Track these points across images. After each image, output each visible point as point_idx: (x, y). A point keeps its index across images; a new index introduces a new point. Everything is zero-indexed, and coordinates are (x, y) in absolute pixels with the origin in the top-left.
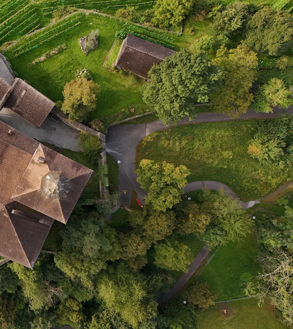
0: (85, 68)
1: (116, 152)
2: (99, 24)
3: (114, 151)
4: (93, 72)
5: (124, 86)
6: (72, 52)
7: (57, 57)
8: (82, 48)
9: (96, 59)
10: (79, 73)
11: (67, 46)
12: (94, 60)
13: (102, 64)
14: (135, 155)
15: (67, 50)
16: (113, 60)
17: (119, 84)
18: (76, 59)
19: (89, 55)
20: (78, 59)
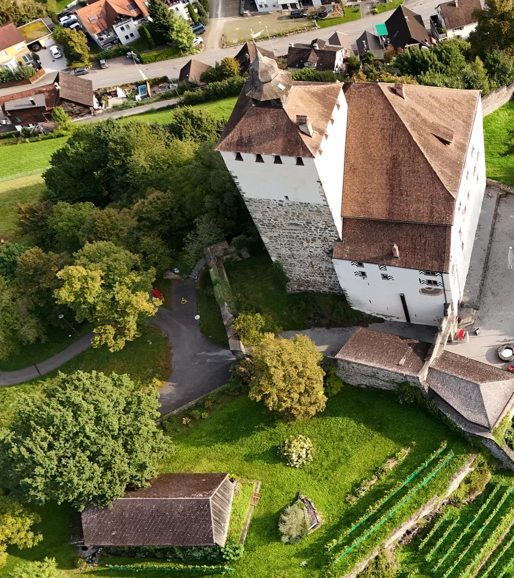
0: (297, 466)
1: (210, 354)
2: (285, 568)
3: (213, 355)
4: (279, 465)
5: (210, 460)
6: (332, 492)
7: (360, 475)
8: (312, 504)
9: (277, 492)
10: (307, 454)
11: (346, 502)
12: (282, 489)
13: (262, 487)
14: (173, 360)
15: (343, 494)
16: (240, 498)
17: (222, 460)
18: (319, 480)
19: (294, 496)
20: (315, 483)
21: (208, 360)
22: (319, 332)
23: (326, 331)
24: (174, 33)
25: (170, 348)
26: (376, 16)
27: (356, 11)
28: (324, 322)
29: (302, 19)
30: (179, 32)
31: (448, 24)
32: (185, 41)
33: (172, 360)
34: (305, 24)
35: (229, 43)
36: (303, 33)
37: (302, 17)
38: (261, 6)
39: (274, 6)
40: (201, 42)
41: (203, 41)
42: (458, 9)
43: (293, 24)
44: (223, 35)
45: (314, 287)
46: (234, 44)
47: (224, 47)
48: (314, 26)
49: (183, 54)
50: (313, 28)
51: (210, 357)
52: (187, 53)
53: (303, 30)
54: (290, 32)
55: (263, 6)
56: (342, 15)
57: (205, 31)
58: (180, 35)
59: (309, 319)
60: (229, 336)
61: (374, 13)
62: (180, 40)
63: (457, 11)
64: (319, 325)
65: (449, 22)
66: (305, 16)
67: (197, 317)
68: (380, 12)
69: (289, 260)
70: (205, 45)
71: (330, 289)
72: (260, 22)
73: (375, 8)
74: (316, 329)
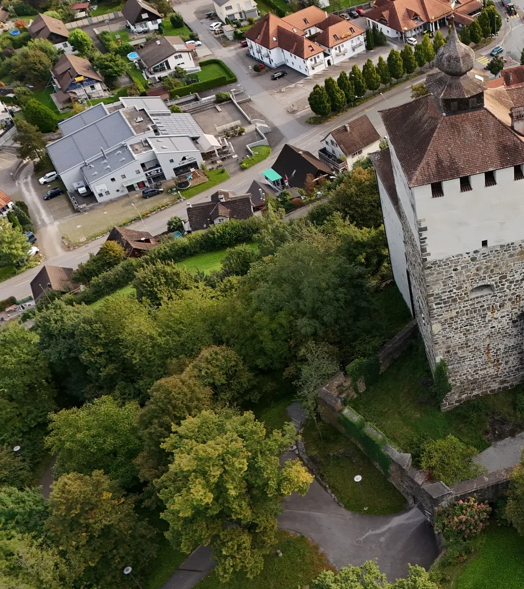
1: (379, 531)
3: (385, 529)
21: (382, 539)
22: (505, 445)
23: (512, 440)
24: (5, 245)
25: (316, 548)
26: (246, 172)
27: (223, 172)
28: (507, 428)
29: (160, 196)
30: (10, 243)
31: (345, 150)
32: (21, 253)
33: (328, 561)
34: (166, 200)
35: (76, 243)
36: (167, 210)
37: (159, 193)
38: (101, 195)
39: (118, 191)
40: (37, 252)
41: (38, 250)
42: (351, 133)
43: (150, 203)
44: (63, 238)
45: (480, 388)
46: (82, 243)
47: (71, 249)
48: (178, 199)
49: (19, 271)
50: (178, 201)
51: (383, 534)
52: (24, 269)
53: (166, 206)
54: (151, 212)
55: (104, 194)
56: (207, 180)
57: (36, 239)
58: (13, 246)
59: (487, 432)
60: (420, 483)
61: (243, 169)
62: (14, 251)
63: (350, 135)
64: (501, 437)
65: (346, 148)
66: (162, 192)
67: (358, 478)
68: (250, 167)
69: (460, 353)
70: (44, 255)
71: (502, 382)
72: (105, 213)
73: (241, 163)
74: (498, 443)
